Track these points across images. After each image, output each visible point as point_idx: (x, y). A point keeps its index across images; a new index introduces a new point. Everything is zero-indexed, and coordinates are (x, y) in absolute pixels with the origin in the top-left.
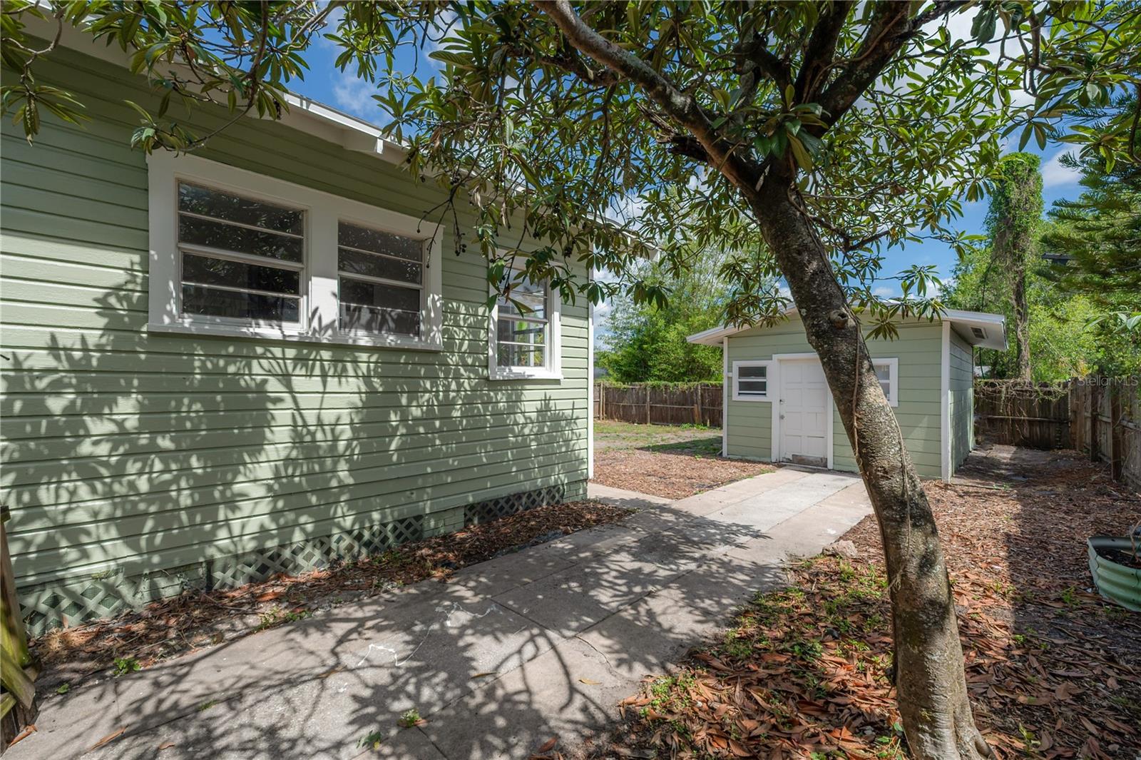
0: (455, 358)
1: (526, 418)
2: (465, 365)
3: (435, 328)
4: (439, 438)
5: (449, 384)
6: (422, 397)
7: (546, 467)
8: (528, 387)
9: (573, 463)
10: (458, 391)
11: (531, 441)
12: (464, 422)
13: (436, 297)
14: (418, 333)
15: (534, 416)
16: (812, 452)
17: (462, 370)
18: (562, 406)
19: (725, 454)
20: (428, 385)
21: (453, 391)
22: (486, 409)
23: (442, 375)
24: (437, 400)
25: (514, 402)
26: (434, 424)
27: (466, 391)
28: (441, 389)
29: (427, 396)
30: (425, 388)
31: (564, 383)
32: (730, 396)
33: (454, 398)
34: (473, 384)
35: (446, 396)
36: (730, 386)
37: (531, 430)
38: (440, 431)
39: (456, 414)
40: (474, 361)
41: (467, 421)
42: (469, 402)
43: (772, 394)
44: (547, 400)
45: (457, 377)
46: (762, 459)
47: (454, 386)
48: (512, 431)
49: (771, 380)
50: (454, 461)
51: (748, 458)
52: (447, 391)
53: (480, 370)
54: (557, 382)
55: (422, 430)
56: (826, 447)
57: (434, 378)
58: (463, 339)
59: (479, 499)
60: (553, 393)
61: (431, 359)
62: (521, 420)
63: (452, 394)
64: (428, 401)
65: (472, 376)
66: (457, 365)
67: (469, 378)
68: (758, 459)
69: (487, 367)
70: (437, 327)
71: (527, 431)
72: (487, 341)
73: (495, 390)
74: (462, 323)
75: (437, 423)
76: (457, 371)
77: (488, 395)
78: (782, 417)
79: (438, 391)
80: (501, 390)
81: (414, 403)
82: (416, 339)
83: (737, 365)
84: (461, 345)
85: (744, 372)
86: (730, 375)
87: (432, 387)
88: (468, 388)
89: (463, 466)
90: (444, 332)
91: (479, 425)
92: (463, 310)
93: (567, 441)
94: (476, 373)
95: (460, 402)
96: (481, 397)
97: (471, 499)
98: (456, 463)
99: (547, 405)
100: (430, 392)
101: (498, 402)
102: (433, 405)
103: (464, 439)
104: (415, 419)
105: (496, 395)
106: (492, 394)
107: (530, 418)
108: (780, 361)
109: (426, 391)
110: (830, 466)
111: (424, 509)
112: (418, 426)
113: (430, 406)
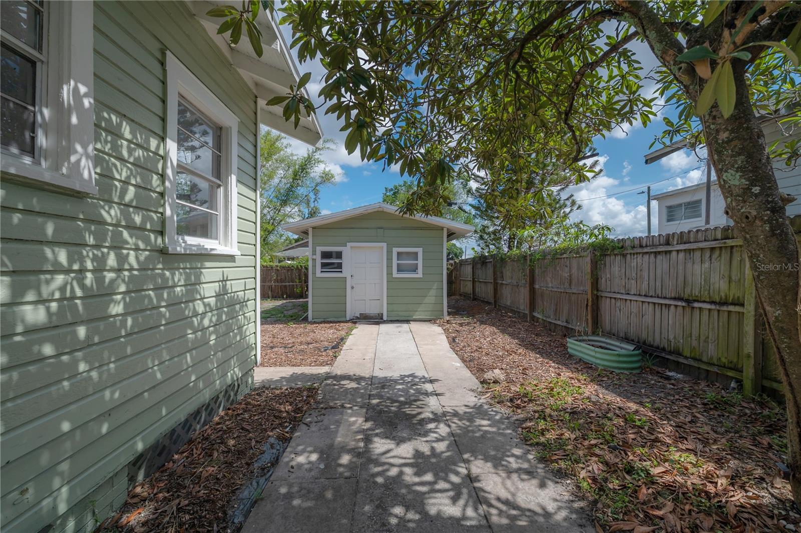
0: (115, 211)
1: (205, 305)
2: (131, 227)
3: (79, 148)
4: (85, 359)
5: (104, 258)
6: (48, 282)
7: (224, 364)
8: (208, 264)
9: (243, 352)
10: (119, 270)
11: (210, 335)
12: (129, 321)
13: (83, 89)
14: (30, 149)
15: (212, 301)
16: (372, 310)
17: (126, 234)
18: (235, 286)
19: (310, 319)
20: (63, 257)
21: (112, 270)
22: (160, 298)
23: (91, 241)
24: (83, 286)
25: (193, 285)
26: (75, 333)
27: (131, 269)
28: (89, 265)
29: (60, 279)
30: (56, 263)
31: (240, 261)
32: (314, 273)
33: (112, 281)
34: (142, 258)
35: (100, 280)
36: (314, 266)
37: (211, 321)
38: (88, 344)
39: (117, 309)
40: (144, 221)
41: (134, 320)
42: (135, 289)
43: (346, 271)
44: (224, 280)
45: (119, 245)
46: (340, 320)
47: (112, 261)
48: (191, 325)
49: (345, 261)
50: (113, 393)
51: (329, 320)
52: (99, 270)
53: (152, 236)
54: (231, 258)
55: (48, 350)
56: (382, 306)
57: (75, 246)
58: (126, 183)
59: (151, 440)
60: (230, 273)
61: (67, 207)
62: (200, 309)
63: (110, 276)
64: (62, 289)
65: (142, 245)
66: (117, 225)
67: (137, 249)
68: (336, 320)
69: (162, 233)
70: (85, 147)
71: (206, 322)
72: (162, 195)
73: (172, 269)
74: (125, 154)
75: (82, 331)
76: (117, 236)
77: (162, 276)
78: (352, 288)
79: (82, 271)
80: (178, 269)
81: (30, 297)
82: (27, 160)
83: (319, 249)
84: (124, 192)
85: (325, 255)
86: (314, 257)
87: (71, 260)
88: (136, 266)
89: (130, 396)
90: (98, 160)
91: (152, 323)
92: (126, 131)
93: (240, 328)
94: (147, 241)
95: (123, 288)
96: (153, 278)
97: (140, 446)
98: (117, 395)
99: (224, 286)
100: (67, 271)
101: (175, 286)
102: (73, 297)
103: (129, 350)
104: (31, 331)
105: (173, 275)
106: (167, 273)
107: (209, 305)
108: (351, 247)
109: (58, 269)
110: (385, 318)
111: (55, 508)
112: (41, 342)
113: (66, 300)
